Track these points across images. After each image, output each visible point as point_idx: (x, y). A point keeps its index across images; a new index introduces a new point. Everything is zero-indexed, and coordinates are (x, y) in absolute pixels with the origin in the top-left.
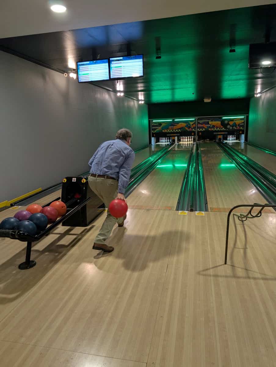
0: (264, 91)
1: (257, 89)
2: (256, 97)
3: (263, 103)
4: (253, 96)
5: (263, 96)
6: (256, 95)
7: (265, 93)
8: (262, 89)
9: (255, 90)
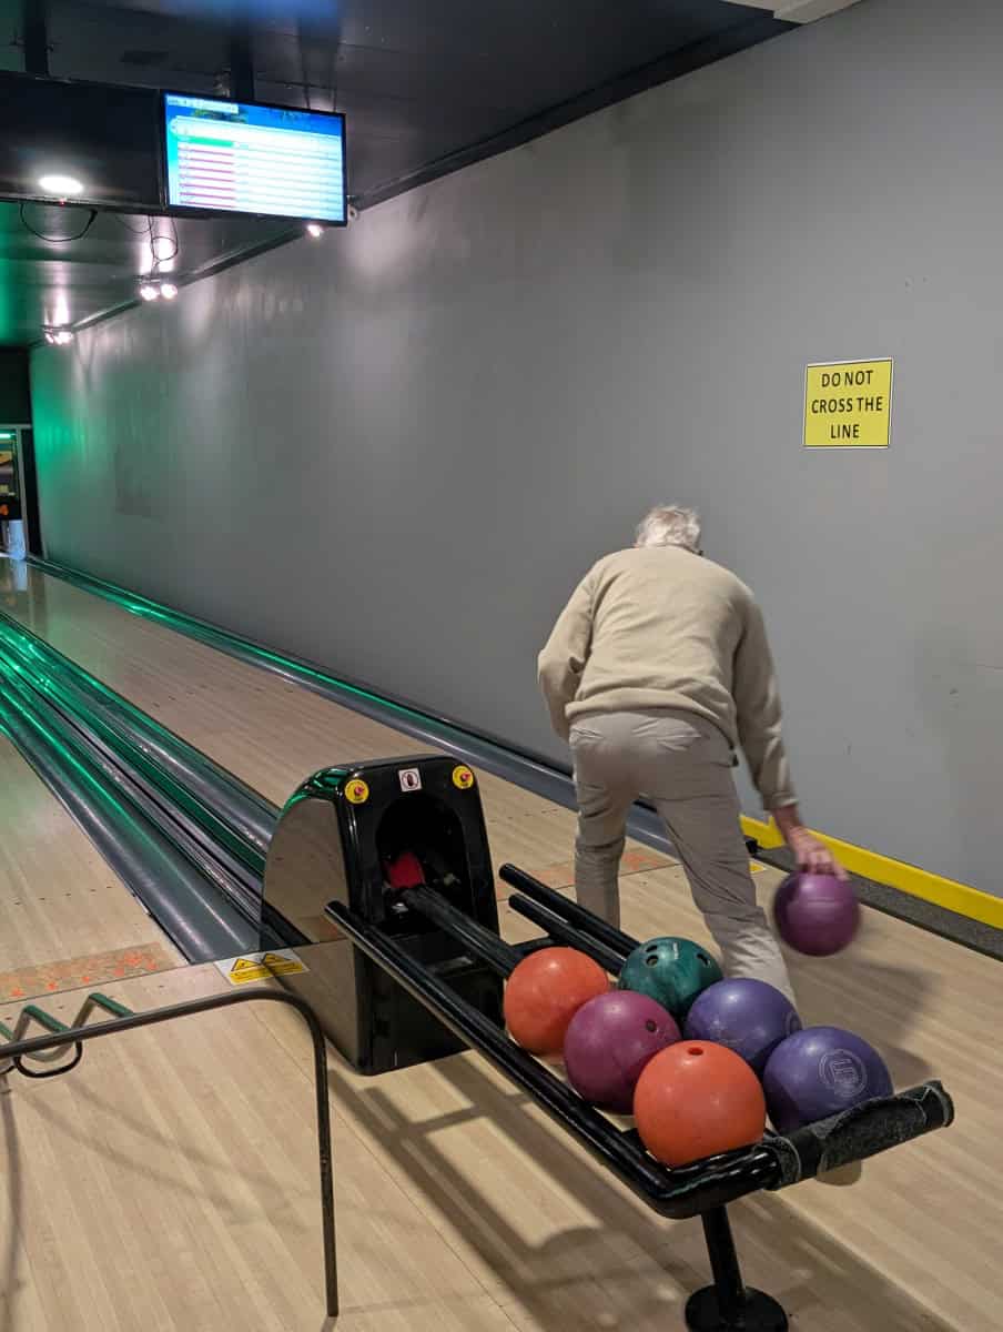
0: (85, 321)
1: (51, 306)
2: (55, 344)
3: (88, 373)
4: (41, 342)
5: (86, 340)
6: (52, 334)
7: (89, 330)
8: (78, 309)
9: (46, 310)
